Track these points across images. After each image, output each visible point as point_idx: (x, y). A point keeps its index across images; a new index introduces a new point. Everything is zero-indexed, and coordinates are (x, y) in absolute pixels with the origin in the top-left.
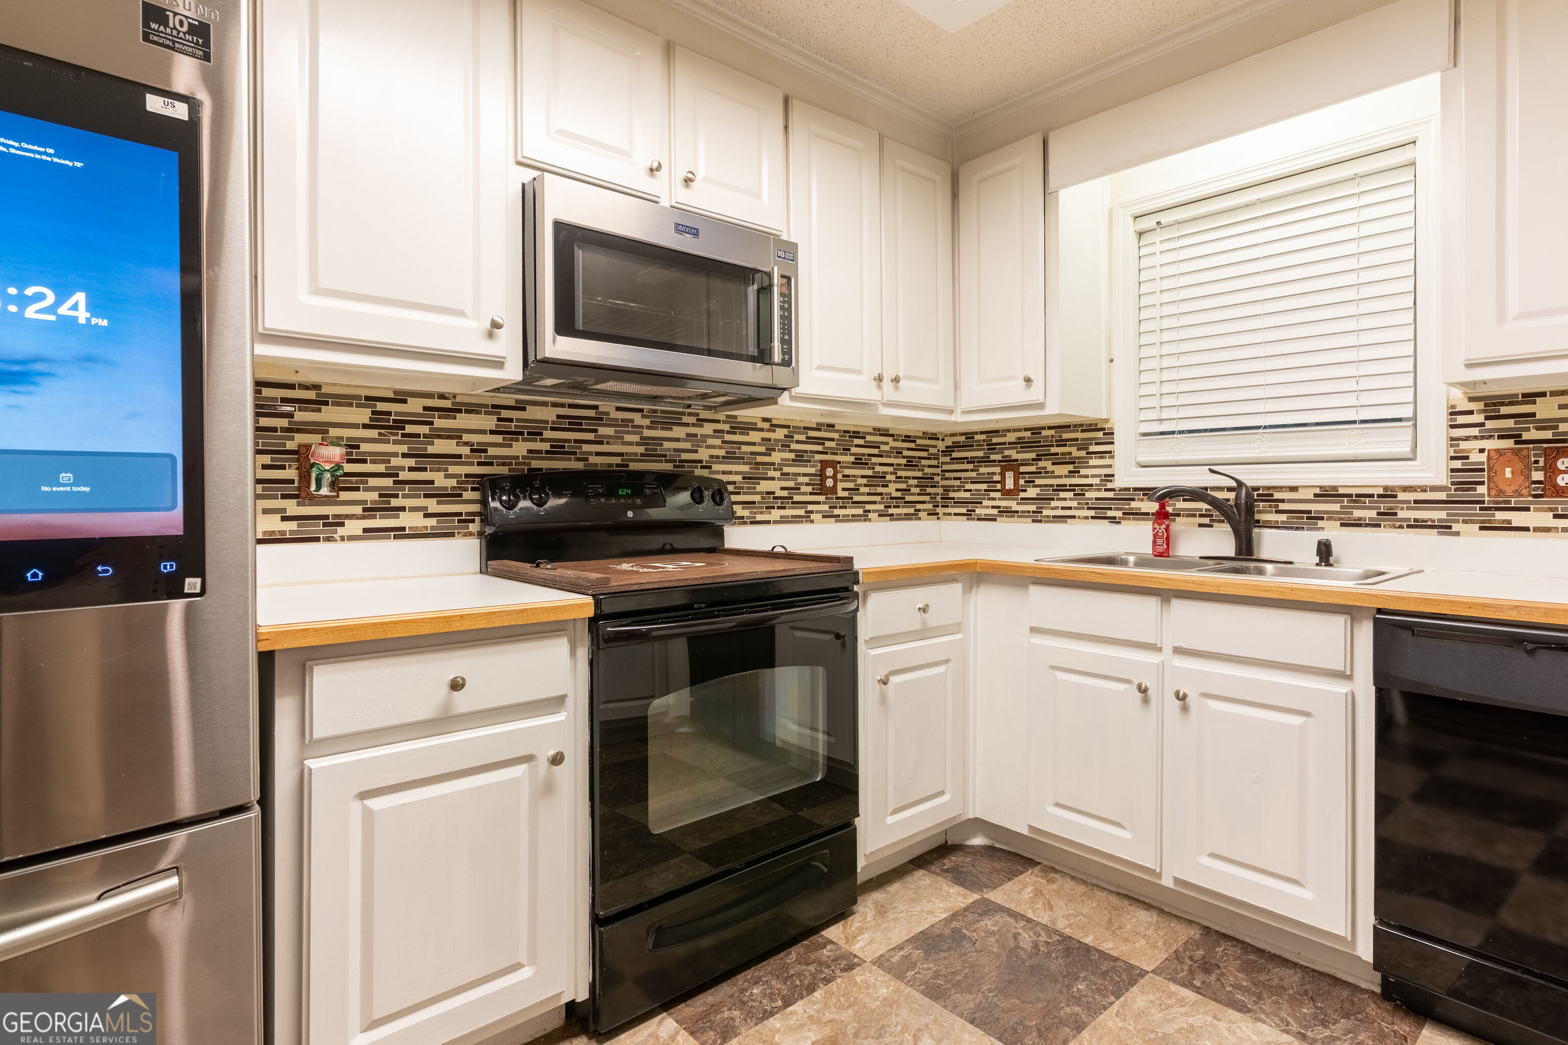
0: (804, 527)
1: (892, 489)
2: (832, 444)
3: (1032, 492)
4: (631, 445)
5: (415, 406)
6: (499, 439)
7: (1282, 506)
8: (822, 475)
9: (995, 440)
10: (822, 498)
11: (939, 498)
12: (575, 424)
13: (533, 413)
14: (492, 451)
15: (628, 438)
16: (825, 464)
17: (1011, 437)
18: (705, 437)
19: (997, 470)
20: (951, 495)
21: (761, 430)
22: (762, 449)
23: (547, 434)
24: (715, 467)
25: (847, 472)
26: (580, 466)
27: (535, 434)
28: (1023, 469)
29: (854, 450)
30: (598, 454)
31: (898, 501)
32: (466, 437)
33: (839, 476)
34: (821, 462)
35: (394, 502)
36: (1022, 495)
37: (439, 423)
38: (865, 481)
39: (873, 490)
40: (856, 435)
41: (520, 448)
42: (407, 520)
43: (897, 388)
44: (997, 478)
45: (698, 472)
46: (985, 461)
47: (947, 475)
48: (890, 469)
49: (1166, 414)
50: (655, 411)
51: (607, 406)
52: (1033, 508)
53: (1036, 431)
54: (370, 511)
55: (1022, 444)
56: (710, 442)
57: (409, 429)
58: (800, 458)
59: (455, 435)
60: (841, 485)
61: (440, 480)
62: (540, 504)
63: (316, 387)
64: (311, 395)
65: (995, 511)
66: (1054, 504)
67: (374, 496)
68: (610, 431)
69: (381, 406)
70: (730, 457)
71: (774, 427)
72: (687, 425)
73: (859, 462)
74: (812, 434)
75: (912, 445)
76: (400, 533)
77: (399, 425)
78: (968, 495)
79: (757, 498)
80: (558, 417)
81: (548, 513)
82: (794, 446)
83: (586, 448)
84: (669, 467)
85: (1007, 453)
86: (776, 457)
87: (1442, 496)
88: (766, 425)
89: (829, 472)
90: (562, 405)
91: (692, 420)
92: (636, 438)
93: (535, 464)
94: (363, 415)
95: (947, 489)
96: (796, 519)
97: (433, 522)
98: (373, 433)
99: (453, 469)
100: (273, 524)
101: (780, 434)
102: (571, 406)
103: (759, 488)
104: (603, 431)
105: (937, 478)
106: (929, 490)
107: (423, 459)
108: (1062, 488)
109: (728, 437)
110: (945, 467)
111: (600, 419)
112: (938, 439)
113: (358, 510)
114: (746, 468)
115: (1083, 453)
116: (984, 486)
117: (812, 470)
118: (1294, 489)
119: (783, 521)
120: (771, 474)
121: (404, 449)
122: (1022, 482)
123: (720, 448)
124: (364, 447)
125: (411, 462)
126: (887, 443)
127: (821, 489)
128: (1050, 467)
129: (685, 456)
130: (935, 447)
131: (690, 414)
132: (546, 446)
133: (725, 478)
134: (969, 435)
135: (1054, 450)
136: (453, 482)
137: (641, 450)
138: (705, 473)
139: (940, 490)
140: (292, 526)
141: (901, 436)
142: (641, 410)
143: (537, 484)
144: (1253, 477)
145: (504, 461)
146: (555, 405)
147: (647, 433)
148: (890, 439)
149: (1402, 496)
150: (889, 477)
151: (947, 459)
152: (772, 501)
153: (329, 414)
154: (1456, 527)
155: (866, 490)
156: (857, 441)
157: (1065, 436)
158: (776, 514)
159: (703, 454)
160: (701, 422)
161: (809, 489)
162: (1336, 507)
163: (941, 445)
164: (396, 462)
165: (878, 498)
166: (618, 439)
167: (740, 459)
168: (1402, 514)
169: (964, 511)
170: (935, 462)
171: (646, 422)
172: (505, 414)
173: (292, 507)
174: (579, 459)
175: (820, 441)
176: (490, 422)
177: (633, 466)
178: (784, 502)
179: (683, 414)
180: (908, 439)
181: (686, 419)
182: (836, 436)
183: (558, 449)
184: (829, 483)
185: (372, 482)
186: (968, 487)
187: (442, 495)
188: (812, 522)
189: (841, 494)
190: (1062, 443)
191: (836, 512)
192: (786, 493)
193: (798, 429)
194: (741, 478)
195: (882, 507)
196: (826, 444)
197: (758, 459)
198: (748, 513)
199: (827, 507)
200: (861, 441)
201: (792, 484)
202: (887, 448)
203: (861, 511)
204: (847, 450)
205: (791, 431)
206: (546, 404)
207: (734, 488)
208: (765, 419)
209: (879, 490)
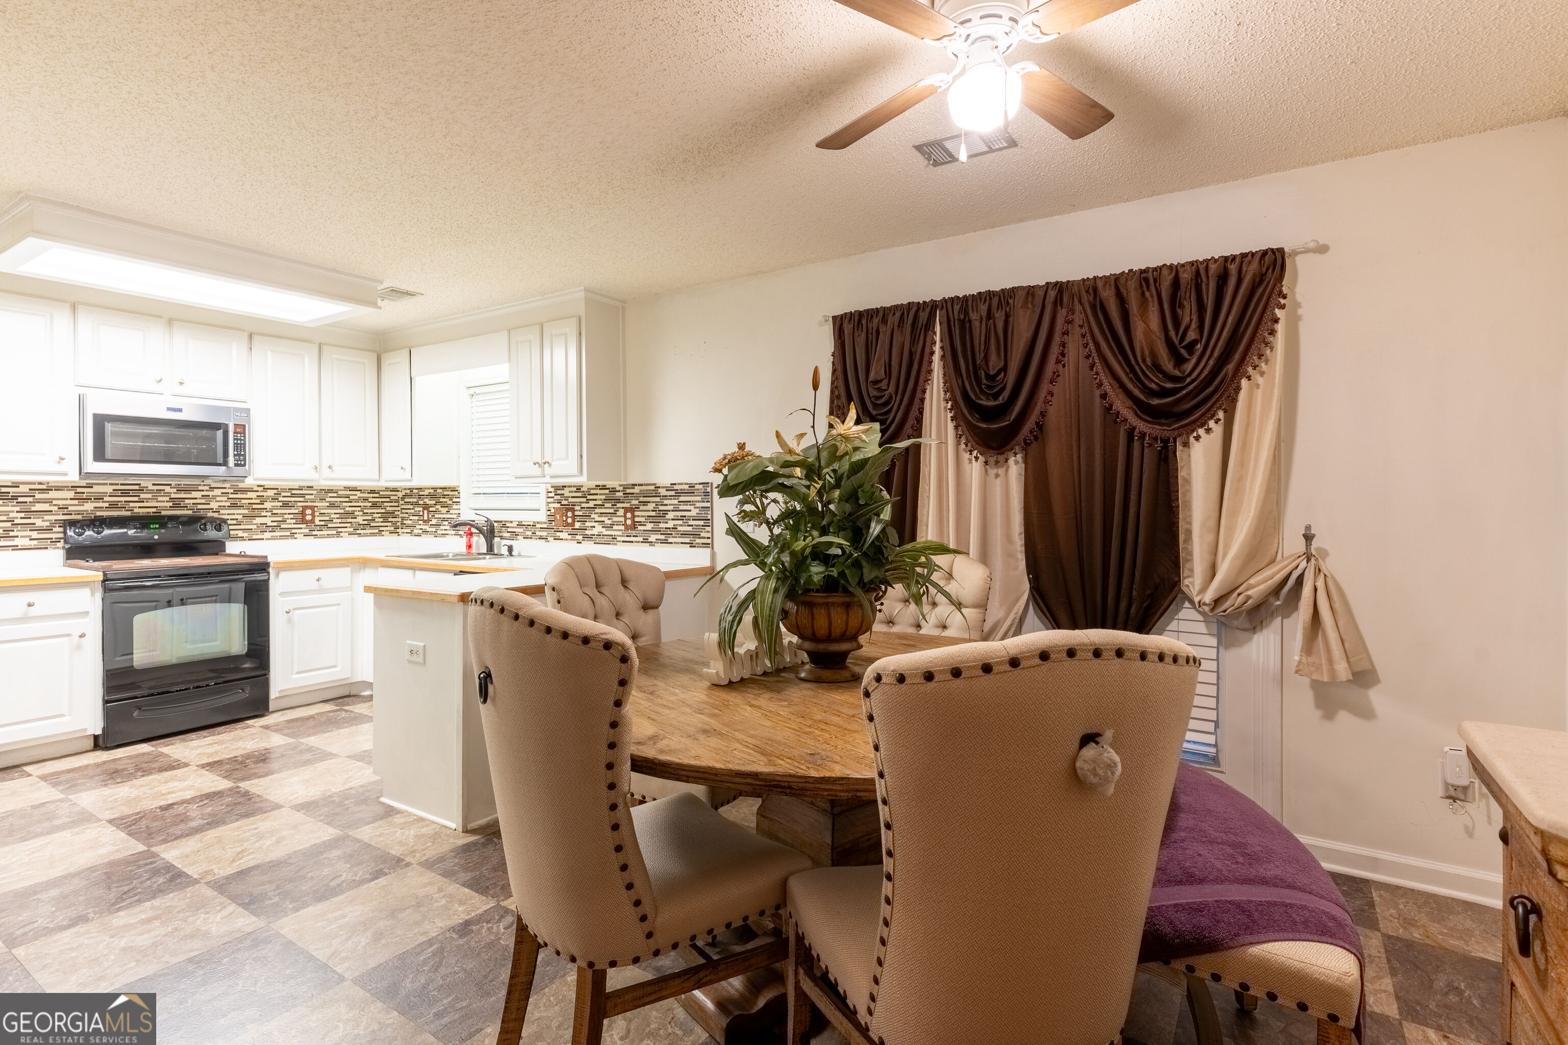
0: (290, 541)
1: (360, 520)
2: (312, 497)
3: (434, 522)
4: (163, 502)
5: (24, 489)
6: (75, 502)
7: (509, 530)
8: (303, 513)
9: (421, 493)
10: (304, 526)
11: (399, 524)
12: (125, 493)
13: (96, 489)
14: (71, 508)
15: (160, 499)
16: (304, 508)
17: (426, 492)
18: (214, 497)
19: (421, 509)
20: (405, 522)
21: (258, 491)
22: (258, 501)
23: (106, 499)
24: (222, 512)
25: (322, 511)
26: (129, 513)
27: (99, 499)
28: (431, 509)
29: (328, 499)
30: (139, 507)
31: (364, 526)
32: (55, 502)
33: (317, 514)
34: (302, 506)
35: (12, 534)
36: (431, 523)
37: (39, 496)
38: (338, 516)
39: (344, 520)
40: (331, 491)
41: (89, 506)
42: (20, 542)
43: (332, 471)
44: (421, 514)
45: (210, 514)
46: (417, 504)
47: (403, 511)
48: (359, 509)
49: (481, 484)
50: (181, 485)
51: (143, 484)
52: (434, 530)
53: (435, 489)
55: (431, 496)
56: (218, 499)
57: (21, 499)
58: (286, 505)
59: (48, 501)
60: (318, 519)
61: (39, 523)
62: (99, 533)
65: (421, 532)
66: (442, 527)
68: (150, 496)
69: (4, 490)
70: (234, 506)
71: (265, 489)
72: (203, 491)
73: (332, 505)
74: (294, 492)
75: (377, 495)
76: (15, 548)
77: (15, 498)
78: (410, 522)
79: (254, 527)
80: (114, 490)
81: (102, 537)
82: (281, 499)
83: (132, 504)
84: (190, 512)
85: (425, 500)
86: (268, 505)
87: (545, 526)
88: (261, 489)
89: (309, 512)
90: (117, 484)
91: (207, 488)
92: (167, 499)
93: (98, 514)
95: (403, 518)
96: (283, 537)
97: (35, 542)
99: (47, 518)
101: (271, 493)
102: (121, 485)
103: (254, 522)
104: (142, 496)
105: (396, 513)
106: (390, 520)
107: (29, 513)
108: (444, 520)
109: (232, 496)
110: (403, 507)
111: (142, 490)
112: (398, 492)
114: (246, 512)
115: (450, 502)
116: (416, 518)
117: (296, 511)
118: (511, 522)
119: (273, 538)
120: (263, 514)
121: (18, 509)
122: (430, 516)
123: (226, 501)
125: (22, 515)
126: (356, 495)
127: (303, 521)
128: (440, 509)
129: (200, 507)
130: (394, 496)
131: (204, 485)
132: (107, 505)
133: (225, 517)
134: (411, 490)
135: (442, 500)
136: (47, 524)
137: (171, 504)
138: (216, 515)
139: (400, 520)
141: (367, 491)
142: (170, 485)
143: (97, 523)
144: (494, 516)
145: (79, 513)
146: (112, 485)
147: (173, 496)
148: (358, 493)
149: (538, 526)
150: (356, 513)
151: (403, 502)
152: (264, 528)
154: (549, 539)
155: (340, 520)
156: (330, 495)
157: (446, 493)
158: (268, 535)
159: (214, 505)
160: (212, 489)
161: (294, 521)
162: (521, 530)
163: (400, 494)
164: (12, 515)
165: (349, 525)
166: (154, 499)
167: (241, 507)
168: (538, 533)
169: (409, 531)
170: (396, 504)
171: (175, 490)
172: (79, 490)
174: (127, 510)
175: (303, 496)
176: (70, 494)
177: (164, 513)
178: (273, 529)
179: (200, 485)
180: (373, 492)
181: (200, 488)
182: (314, 492)
183: (113, 506)
184: (309, 518)
186: (411, 518)
187: (41, 530)
188: (296, 538)
189: (317, 523)
190: (444, 496)
191: (314, 533)
192: (275, 524)
193: (284, 490)
194: (240, 517)
195: (352, 530)
196: (307, 497)
197: (255, 506)
198: (245, 535)
199: (307, 531)
200: (335, 495)
201: (280, 519)
202: (356, 497)
203: (334, 532)
204: (322, 500)
205: (278, 491)
206: (106, 484)
207: (234, 522)
208: (259, 486)
209: (349, 520)
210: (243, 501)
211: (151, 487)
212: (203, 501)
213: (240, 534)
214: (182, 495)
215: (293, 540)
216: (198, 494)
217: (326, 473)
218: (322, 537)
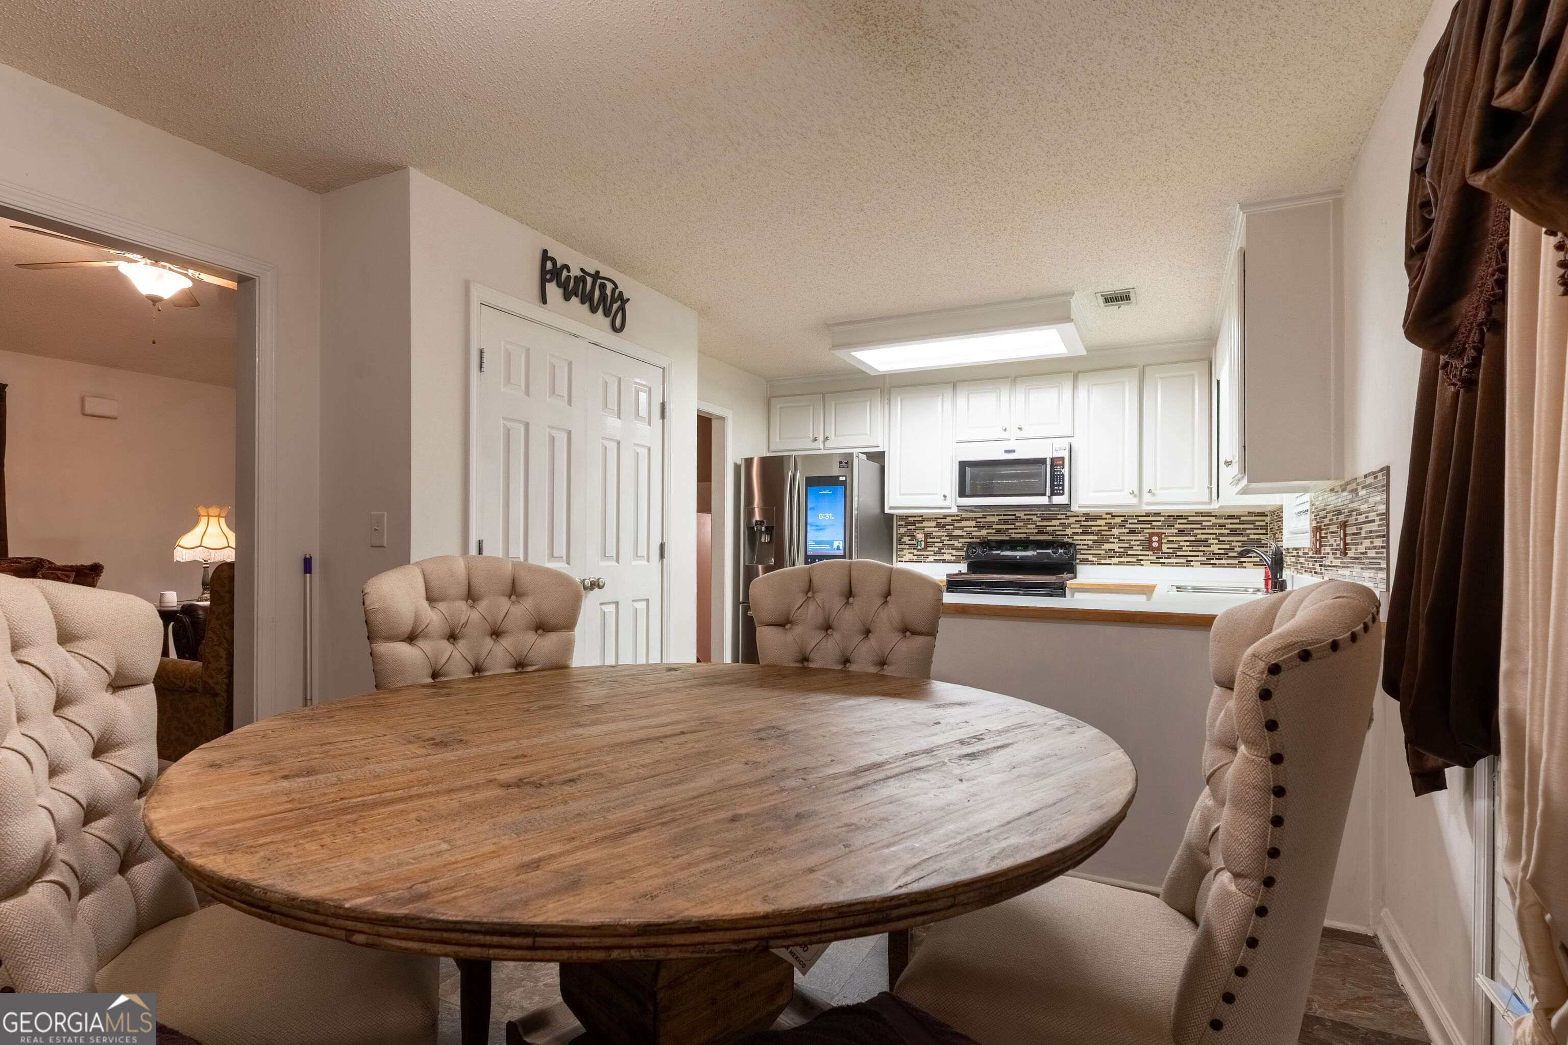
0: (1137, 568)
1: (1215, 548)
2: (1160, 524)
4: (1031, 529)
5: (949, 519)
6: (976, 529)
8: (1150, 541)
10: (1151, 553)
12: (1006, 522)
13: (989, 519)
14: (974, 534)
15: (1029, 526)
16: (1152, 535)
18: (1070, 524)
21: (1106, 519)
22: (1106, 528)
23: (994, 526)
24: (1075, 537)
25: (1170, 538)
26: (1008, 538)
27: (990, 527)
29: (1176, 526)
30: (1015, 533)
31: (1220, 556)
32: (965, 529)
33: (1164, 541)
34: (1149, 533)
35: (943, 551)
37: (956, 525)
38: (1188, 543)
39: (1195, 549)
40: (1180, 517)
41: (984, 532)
42: (947, 557)
43: (1153, 495)
45: (1066, 540)
48: (1214, 536)
51: (1018, 514)
54: (936, 554)
56: (1072, 526)
57: (947, 527)
58: (1132, 532)
59: (961, 528)
60: (1165, 548)
61: (956, 544)
62: (988, 553)
63: (922, 516)
64: (920, 519)
67: (937, 549)
68: (1021, 524)
69: (939, 521)
70: (1085, 533)
71: (1113, 517)
72: (1059, 519)
73: (1181, 533)
74: (1141, 519)
75: (1237, 521)
76: (944, 561)
77: (944, 526)
79: (1103, 552)
80: (999, 519)
81: (986, 556)
82: (1127, 526)
83: (1010, 531)
84: (1050, 538)
86: (1115, 532)
88: (1109, 516)
89: (1155, 538)
90: (1001, 514)
91: (1064, 516)
92: (1034, 526)
93: (990, 538)
94: (934, 524)
96: (1129, 563)
97: (954, 558)
98: (937, 529)
99: (961, 540)
100: (911, 557)
101: (1118, 520)
102: (1004, 515)
103: (1103, 547)
104: (1017, 524)
107: (951, 537)
109: (1083, 523)
111: (1017, 519)
112: (1267, 516)
113: (932, 553)
114: (1095, 538)
117: (1143, 538)
119: (1120, 564)
120: (1111, 540)
121: (945, 534)
123: (1079, 528)
124: (934, 534)
125: (948, 538)
126: (1210, 521)
127: (1150, 548)
129: (1058, 533)
130: (1264, 521)
132: (994, 531)
136: (961, 545)
137: (1036, 531)
138: (1070, 540)
140: (915, 557)
141: (1224, 516)
142: (1037, 514)
143: (987, 545)
145: (978, 537)
146: (998, 515)
147: (1038, 524)
148: (1213, 519)
150: (1210, 541)
151: (1269, 529)
152: (1111, 554)
153: (925, 524)
155: (1190, 548)
156: (1179, 521)
158: (1115, 560)
159: (1069, 532)
161: (1141, 548)
163: (1268, 520)
164: (943, 538)
165: (1201, 554)
166: (1025, 527)
167: (1092, 533)
170: (1264, 531)
171: (1039, 519)
172: (979, 520)
173: (916, 552)
174: (1007, 536)
175: (1150, 522)
176: (973, 523)
177: (1031, 538)
178: (1120, 555)
180: (1231, 517)
181: (1059, 517)
182: (1162, 519)
183: (998, 532)
184: (1156, 545)
185: (936, 544)
187: (957, 549)
188: (1142, 565)
189: (1165, 550)
191: (1161, 561)
192: (1122, 550)
193: (1131, 517)
194: (1091, 542)
195: (1205, 559)
196: (1154, 523)
197: (1103, 533)
198: (1095, 559)
199: (1154, 558)
200: (1185, 521)
201: (1127, 545)
202: (1210, 524)
203: (1184, 561)
204: (1171, 526)
205: (1126, 518)
206: (994, 515)
207: (1086, 547)
208: (1107, 514)
209: (1201, 549)
210: (1093, 528)
211: (1023, 517)
212: (1061, 528)
213: (1091, 558)
214: (1045, 523)
215: (1139, 567)
216: (1055, 522)
217: (1147, 497)
218: (1170, 565)
